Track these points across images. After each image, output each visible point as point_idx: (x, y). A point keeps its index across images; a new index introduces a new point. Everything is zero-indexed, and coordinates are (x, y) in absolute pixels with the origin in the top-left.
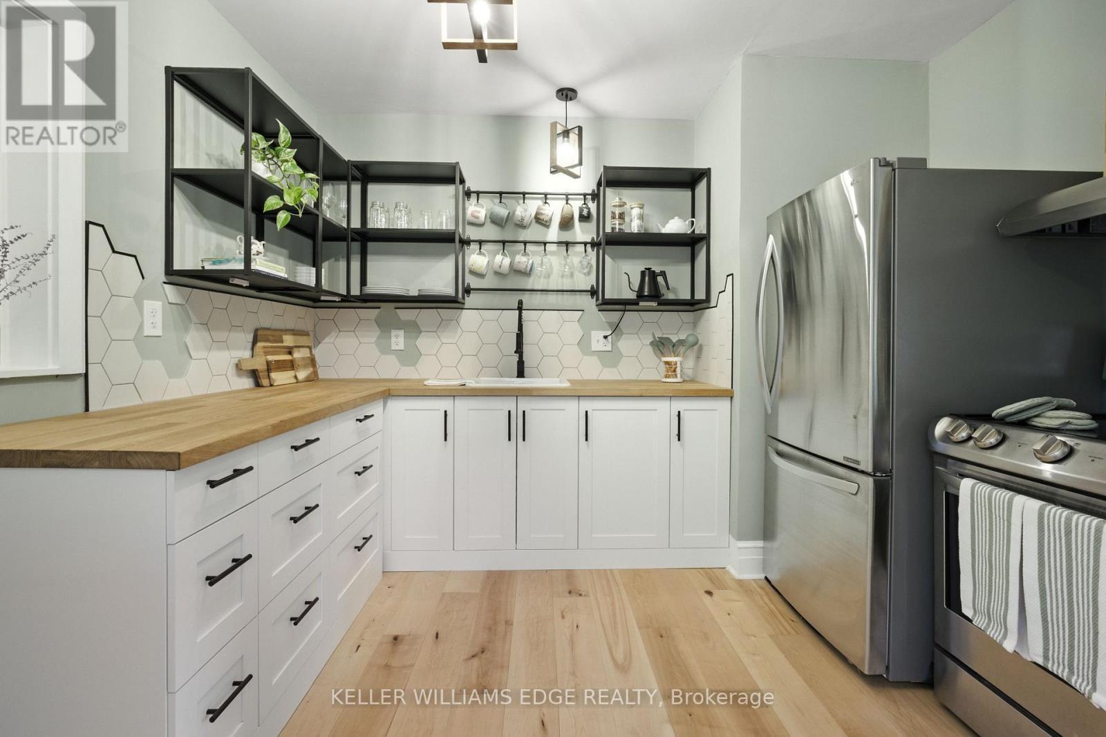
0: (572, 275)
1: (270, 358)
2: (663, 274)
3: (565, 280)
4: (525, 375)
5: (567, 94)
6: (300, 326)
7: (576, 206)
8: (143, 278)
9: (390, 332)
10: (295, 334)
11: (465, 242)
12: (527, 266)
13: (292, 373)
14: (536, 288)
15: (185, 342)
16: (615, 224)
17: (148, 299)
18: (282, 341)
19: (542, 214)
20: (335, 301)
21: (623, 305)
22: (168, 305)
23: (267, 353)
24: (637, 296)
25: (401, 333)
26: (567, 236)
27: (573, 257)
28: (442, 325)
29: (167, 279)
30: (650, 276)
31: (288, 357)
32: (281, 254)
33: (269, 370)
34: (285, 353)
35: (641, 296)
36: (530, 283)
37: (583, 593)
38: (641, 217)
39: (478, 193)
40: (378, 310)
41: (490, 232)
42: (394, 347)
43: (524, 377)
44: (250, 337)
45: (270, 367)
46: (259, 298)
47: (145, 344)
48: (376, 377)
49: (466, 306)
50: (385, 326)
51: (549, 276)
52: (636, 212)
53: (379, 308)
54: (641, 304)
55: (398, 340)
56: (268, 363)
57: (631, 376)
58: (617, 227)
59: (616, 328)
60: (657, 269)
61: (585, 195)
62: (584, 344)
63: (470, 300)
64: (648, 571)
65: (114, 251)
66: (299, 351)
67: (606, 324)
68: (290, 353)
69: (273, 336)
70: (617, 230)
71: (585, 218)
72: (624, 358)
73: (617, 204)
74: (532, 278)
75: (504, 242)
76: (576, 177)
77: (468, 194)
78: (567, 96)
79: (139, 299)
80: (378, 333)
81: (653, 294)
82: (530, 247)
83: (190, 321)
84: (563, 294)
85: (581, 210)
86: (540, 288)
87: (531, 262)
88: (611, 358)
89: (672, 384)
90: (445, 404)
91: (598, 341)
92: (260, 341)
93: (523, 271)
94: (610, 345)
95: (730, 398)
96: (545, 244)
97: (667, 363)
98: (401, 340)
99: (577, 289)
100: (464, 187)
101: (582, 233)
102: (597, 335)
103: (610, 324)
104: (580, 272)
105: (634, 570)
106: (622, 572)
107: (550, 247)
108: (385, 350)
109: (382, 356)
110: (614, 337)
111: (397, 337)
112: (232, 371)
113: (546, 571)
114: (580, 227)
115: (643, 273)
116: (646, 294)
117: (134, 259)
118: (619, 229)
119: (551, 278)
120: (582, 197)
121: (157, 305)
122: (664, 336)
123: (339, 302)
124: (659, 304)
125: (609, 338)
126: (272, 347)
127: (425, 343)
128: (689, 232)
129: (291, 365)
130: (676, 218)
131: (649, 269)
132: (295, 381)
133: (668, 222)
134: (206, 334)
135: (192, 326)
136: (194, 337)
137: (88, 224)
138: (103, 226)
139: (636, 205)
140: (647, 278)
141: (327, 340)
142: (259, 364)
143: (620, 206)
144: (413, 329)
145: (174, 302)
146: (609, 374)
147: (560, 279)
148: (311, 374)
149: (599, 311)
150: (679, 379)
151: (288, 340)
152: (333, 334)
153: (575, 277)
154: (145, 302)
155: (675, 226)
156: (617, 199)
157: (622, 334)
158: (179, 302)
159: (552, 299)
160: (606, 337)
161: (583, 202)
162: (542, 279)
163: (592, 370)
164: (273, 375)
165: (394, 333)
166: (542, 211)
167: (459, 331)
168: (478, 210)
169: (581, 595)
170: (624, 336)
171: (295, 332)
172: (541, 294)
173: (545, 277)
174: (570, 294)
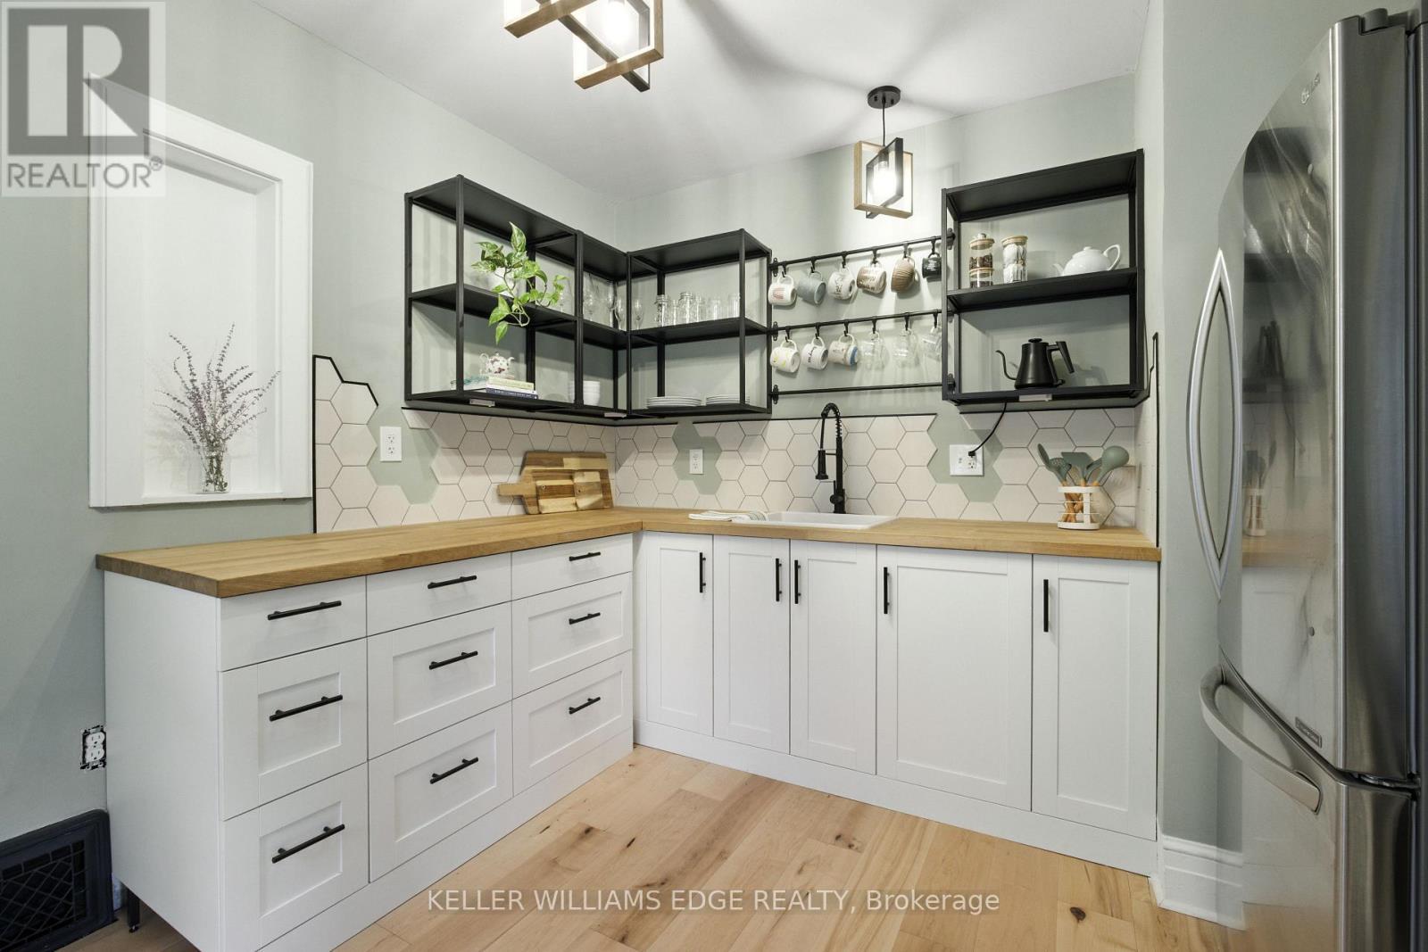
0: (917, 363)
1: (540, 483)
2: (1063, 346)
3: (907, 370)
4: (846, 509)
5: (884, 96)
6: (593, 447)
7: (918, 258)
8: (377, 405)
9: (688, 452)
10: (581, 457)
11: (771, 332)
12: (845, 355)
13: (572, 500)
14: (865, 384)
15: (431, 468)
16: (975, 276)
17: (385, 424)
18: (562, 465)
19: (866, 278)
20: (621, 418)
21: (1002, 402)
22: (410, 431)
23: (536, 478)
24: (1017, 387)
25: (700, 452)
26: (909, 305)
27: (919, 336)
28: (743, 443)
29: (407, 404)
30: (1039, 350)
31: (567, 482)
32: (563, 369)
33: (538, 497)
34: (565, 478)
35: (1021, 385)
36: (858, 379)
37: (856, 844)
38: (1021, 258)
39: (785, 264)
40: (676, 426)
41: (803, 314)
42: (693, 470)
43: (845, 513)
44: (519, 461)
45: (540, 493)
46: (532, 418)
47: (379, 470)
48: (675, 507)
49: (773, 416)
50: (684, 445)
51: (883, 367)
52: (1011, 251)
53: (676, 423)
54: (1022, 398)
55: (697, 462)
56: (538, 489)
57: (1019, 516)
58: (979, 280)
59: (988, 438)
60: (1051, 340)
61: (933, 240)
62: (937, 464)
63: (779, 408)
64: (989, 841)
65: (343, 381)
66: (583, 475)
67: (973, 432)
68: (571, 478)
69: (549, 459)
70: (978, 286)
71: (933, 275)
72: (1004, 486)
73: (978, 243)
74: (859, 371)
75: (818, 326)
76: (905, 215)
77: (773, 268)
78: (884, 100)
79: (373, 426)
80: (676, 453)
81: (1043, 381)
82: (854, 328)
83: (437, 446)
84: (904, 392)
85: (925, 262)
86: (870, 384)
87: (851, 349)
88: (982, 486)
89: (1075, 532)
90: (703, 545)
91: (960, 462)
92: (528, 465)
93: (842, 362)
94: (979, 466)
95: (1156, 564)
96: (874, 320)
97: (1068, 496)
98: (700, 461)
99: (926, 382)
100: (768, 261)
101: (930, 297)
102: (959, 451)
103: (978, 432)
104: (930, 357)
105: (964, 831)
106: (942, 826)
107: (881, 325)
108: (683, 474)
109: (681, 481)
110: (987, 454)
111: (695, 457)
112: (491, 497)
113: (829, 796)
114: (930, 288)
115: (1026, 348)
116: (1030, 382)
117: (366, 387)
118: (982, 283)
119: (887, 369)
120: (930, 243)
121: (396, 431)
122: (1077, 451)
123: (625, 418)
124: (1055, 398)
125: (979, 454)
126: (546, 471)
127: (725, 464)
128: (1109, 269)
129: (571, 491)
130: (1086, 249)
131: (1036, 341)
132: (575, 509)
133: (1071, 258)
134: (457, 459)
135: (439, 450)
136: (442, 462)
137: (315, 357)
138: (330, 358)
139: (1011, 241)
140: (1031, 356)
141: (627, 463)
142: (528, 489)
143: (983, 247)
144: (712, 448)
145: (416, 426)
146: (979, 512)
147: (899, 370)
148: (599, 501)
149: (961, 413)
150: (1087, 525)
151: (571, 463)
152: (633, 456)
153: (922, 364)
154: (382, 428)
155: (1081, 263)
156: (980, 237)
157: (1001, 448)
158: (422, 427)
159: (888, 400)
160: (972, 454)
161: (931, 251)
162: (873, 372)
163: (949, 504)
164: (542, 502)
165: (693, 453)
166: (865, 275)
167: (766, 449)
168: (783, 287)
169: (850, 846)
170: (1003, 451)
171: (581, 454)
172: (871, 393)
173: (877, 369)
174: (916, 391)
